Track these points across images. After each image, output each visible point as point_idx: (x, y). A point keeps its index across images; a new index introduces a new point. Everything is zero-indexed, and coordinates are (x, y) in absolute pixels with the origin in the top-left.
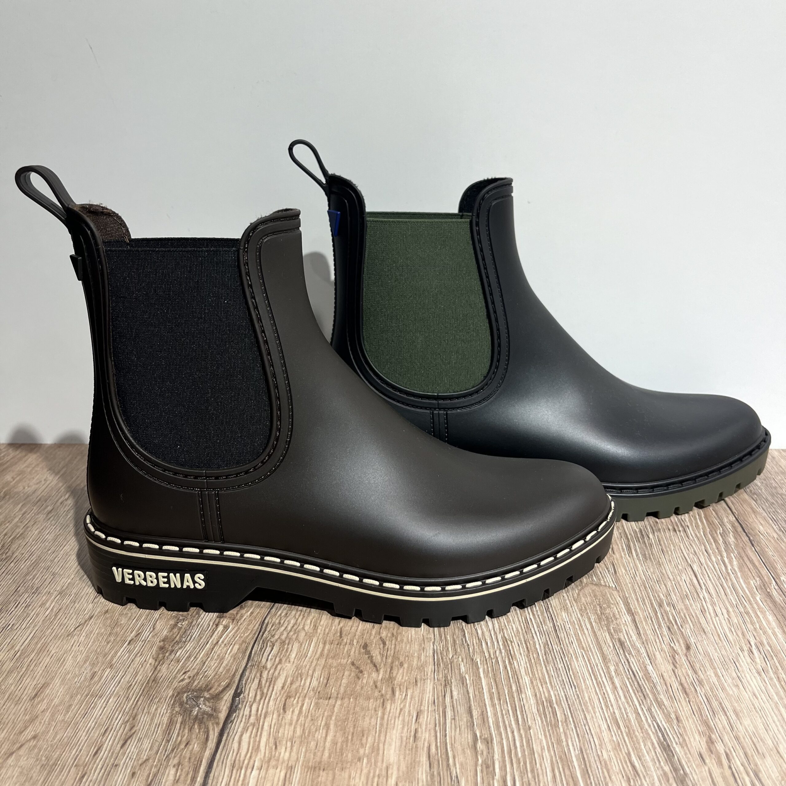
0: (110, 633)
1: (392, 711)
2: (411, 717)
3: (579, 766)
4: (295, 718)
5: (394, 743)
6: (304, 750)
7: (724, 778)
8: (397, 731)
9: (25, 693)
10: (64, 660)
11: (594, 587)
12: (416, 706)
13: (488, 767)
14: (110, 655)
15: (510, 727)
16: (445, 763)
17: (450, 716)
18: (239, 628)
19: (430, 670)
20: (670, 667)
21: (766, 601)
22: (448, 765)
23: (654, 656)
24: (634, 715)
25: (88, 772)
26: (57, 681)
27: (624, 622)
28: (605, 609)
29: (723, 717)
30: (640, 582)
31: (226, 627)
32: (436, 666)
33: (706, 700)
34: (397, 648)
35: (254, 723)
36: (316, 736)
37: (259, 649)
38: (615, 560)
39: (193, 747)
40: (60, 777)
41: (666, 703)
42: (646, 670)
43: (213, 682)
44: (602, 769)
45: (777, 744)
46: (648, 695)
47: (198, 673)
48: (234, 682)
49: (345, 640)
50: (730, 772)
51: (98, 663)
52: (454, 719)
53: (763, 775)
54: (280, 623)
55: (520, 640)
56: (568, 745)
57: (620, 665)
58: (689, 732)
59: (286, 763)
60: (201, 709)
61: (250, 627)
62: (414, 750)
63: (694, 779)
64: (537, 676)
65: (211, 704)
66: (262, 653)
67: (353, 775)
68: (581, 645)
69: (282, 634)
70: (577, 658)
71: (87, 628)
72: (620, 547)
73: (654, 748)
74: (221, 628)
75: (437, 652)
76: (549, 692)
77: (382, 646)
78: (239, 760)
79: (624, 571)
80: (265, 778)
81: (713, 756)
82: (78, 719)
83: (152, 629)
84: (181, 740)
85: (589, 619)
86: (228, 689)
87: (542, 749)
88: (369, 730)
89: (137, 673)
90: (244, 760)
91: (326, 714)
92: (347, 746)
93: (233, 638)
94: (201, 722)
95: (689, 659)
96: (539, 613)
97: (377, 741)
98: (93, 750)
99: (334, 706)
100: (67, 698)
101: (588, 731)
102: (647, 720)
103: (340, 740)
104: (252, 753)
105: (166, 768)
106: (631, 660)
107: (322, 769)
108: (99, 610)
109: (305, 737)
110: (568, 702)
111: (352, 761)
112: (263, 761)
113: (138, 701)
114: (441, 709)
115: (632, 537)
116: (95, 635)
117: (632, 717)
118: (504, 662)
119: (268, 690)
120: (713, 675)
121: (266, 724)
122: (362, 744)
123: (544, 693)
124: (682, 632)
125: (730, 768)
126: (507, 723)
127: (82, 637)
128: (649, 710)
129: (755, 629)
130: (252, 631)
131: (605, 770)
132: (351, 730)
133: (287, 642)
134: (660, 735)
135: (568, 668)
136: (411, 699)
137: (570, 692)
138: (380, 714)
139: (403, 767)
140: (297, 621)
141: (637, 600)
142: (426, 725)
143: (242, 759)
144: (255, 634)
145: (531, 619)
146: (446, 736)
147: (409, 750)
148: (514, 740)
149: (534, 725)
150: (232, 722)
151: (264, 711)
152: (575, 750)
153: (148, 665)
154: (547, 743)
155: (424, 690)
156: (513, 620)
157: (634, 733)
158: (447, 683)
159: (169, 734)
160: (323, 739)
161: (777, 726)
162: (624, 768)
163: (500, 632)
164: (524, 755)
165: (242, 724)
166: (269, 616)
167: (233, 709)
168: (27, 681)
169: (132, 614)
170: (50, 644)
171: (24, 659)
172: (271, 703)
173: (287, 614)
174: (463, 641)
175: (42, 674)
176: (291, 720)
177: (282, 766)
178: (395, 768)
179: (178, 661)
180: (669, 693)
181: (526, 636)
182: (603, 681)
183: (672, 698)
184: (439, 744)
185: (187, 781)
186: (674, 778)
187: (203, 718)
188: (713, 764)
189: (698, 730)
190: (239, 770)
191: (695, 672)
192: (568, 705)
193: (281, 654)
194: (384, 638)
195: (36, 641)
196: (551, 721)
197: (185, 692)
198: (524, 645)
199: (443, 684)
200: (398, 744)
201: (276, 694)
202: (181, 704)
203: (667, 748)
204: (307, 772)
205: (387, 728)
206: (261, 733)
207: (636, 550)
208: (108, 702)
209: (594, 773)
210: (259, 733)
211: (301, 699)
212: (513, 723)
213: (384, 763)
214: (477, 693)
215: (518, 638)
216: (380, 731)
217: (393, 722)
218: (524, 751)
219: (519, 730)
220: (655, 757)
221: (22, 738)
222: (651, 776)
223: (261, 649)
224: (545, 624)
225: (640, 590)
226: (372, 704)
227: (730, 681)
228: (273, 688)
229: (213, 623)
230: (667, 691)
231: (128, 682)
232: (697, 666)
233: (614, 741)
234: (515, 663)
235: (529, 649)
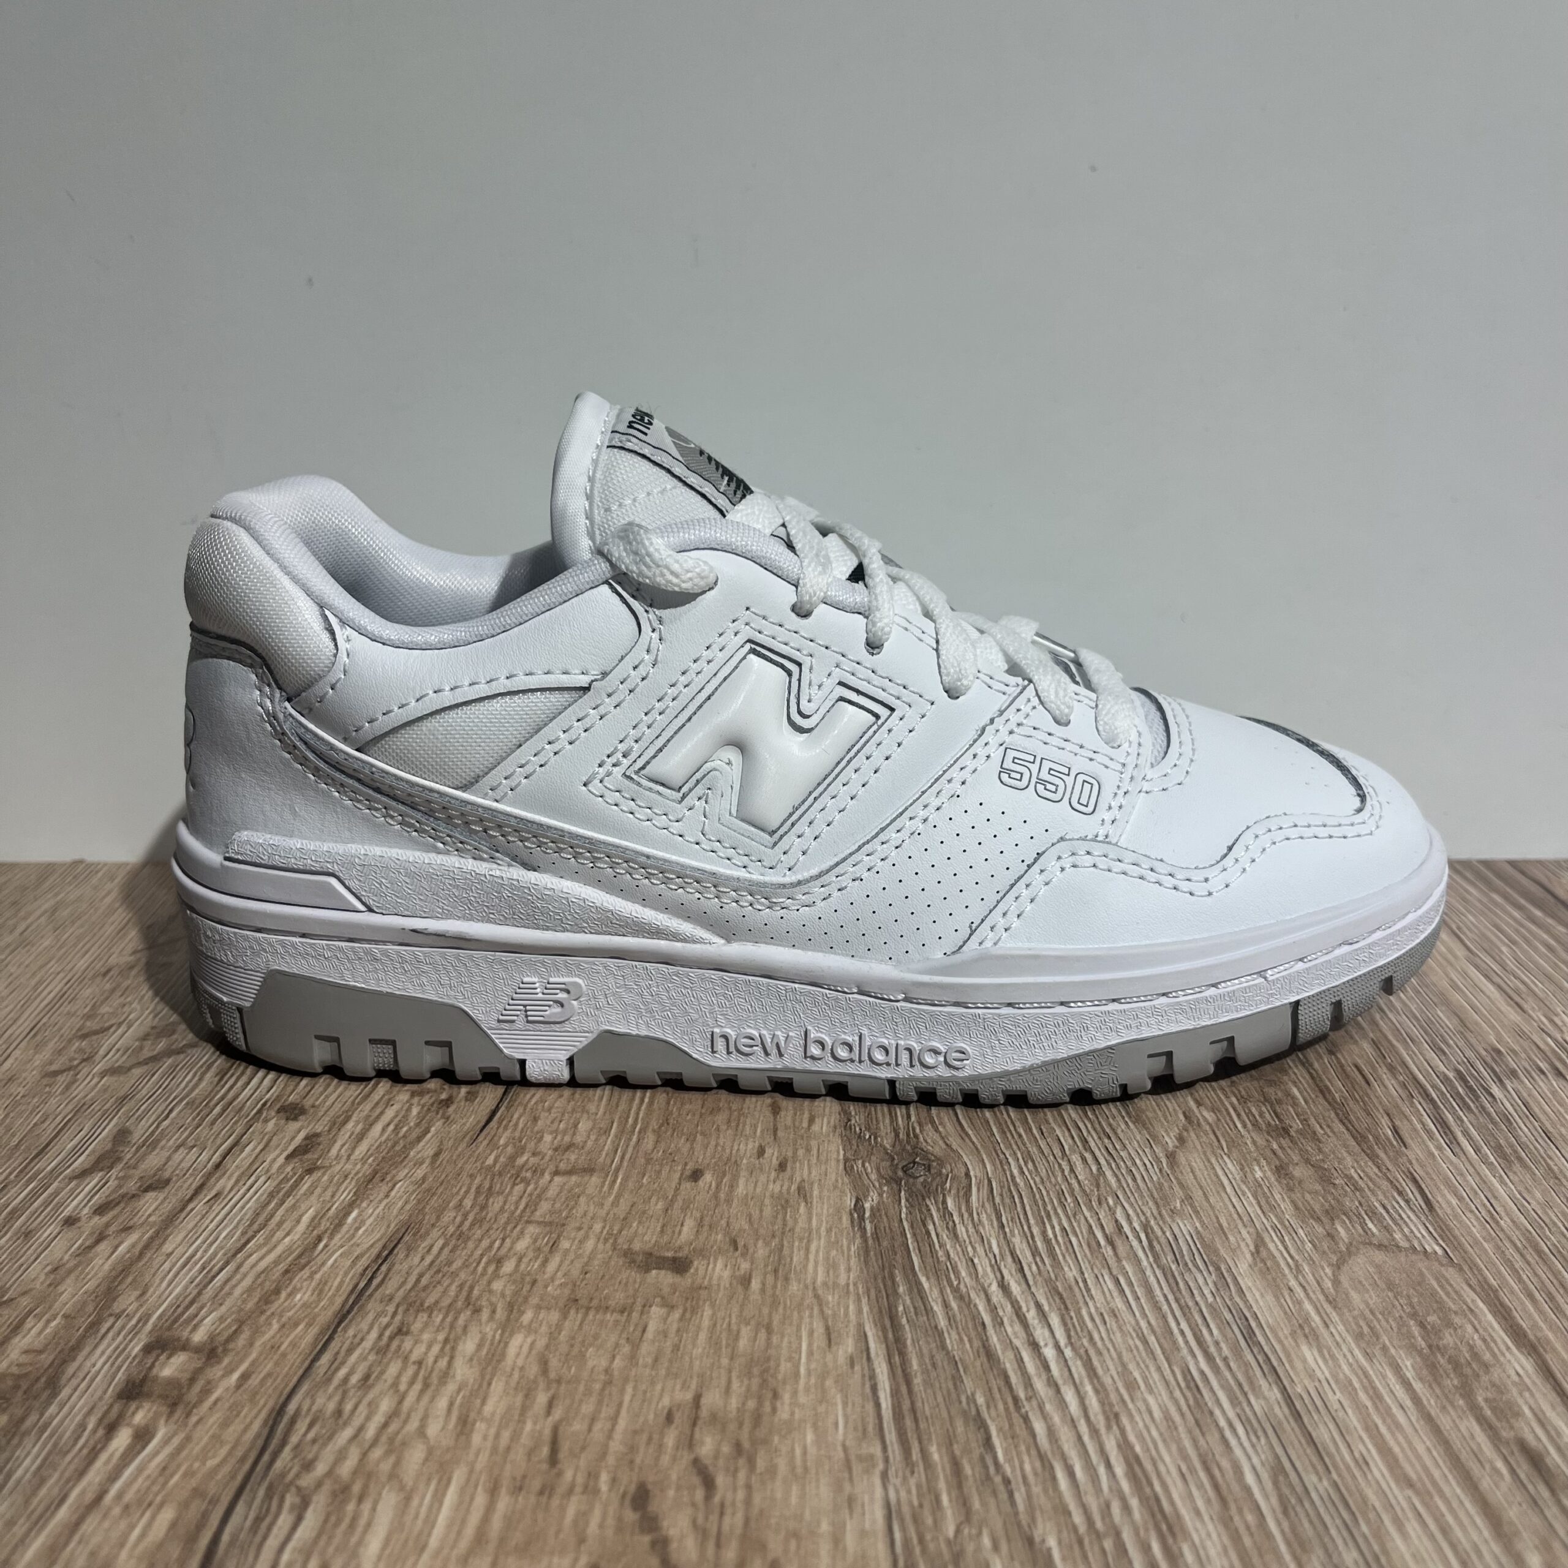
11: (1379, 1256)
18: (188, 1439)
27: (1515, 1378)
28: (1438, 1332)
30: (1516, 1236)
31: (142, 1436)
34: (757, 1499)
37: (248, 1523)
38: (1417, 1166)
49: (568, 1475)
54: (339, 1413)
55: (1185, 1458)
61: (231, 1433)
66: (258, 1539)
68: (1399, 1474)
69: (341, 1456)
72: (1419, 1126)
74: (122, 1439)
75: (899, 1511)
77: (700, 1494)
79: (1454, 1201)
85: (1397, 1369)
93: (161, 1480)
96: (1226, 1351)
115: (1442, 1093)
118: (1146, 1549)
130: (234, 1448)
133: (356, 1488)
140: (400, 1402)
141: (1531, 1296)
144: (243, 1460)
145: (1202, 1373)
156: (1145, 1380)
163: (1109, 1427)
166: (305, 1387)
173: (366, 1377)
174: (986, 1467)
181: (1202, 1442)
193: (330, 1538)
194: (707, 1462)
198: (1202, 1474)
207: (1466, 1134)
215: (1174, 1448)
223: (258, 1520)
224: (1253, 1389)
225: (1528, 1263)
229: (101, 1420)
234: (1186, 1549)
235: (1225, 1492)
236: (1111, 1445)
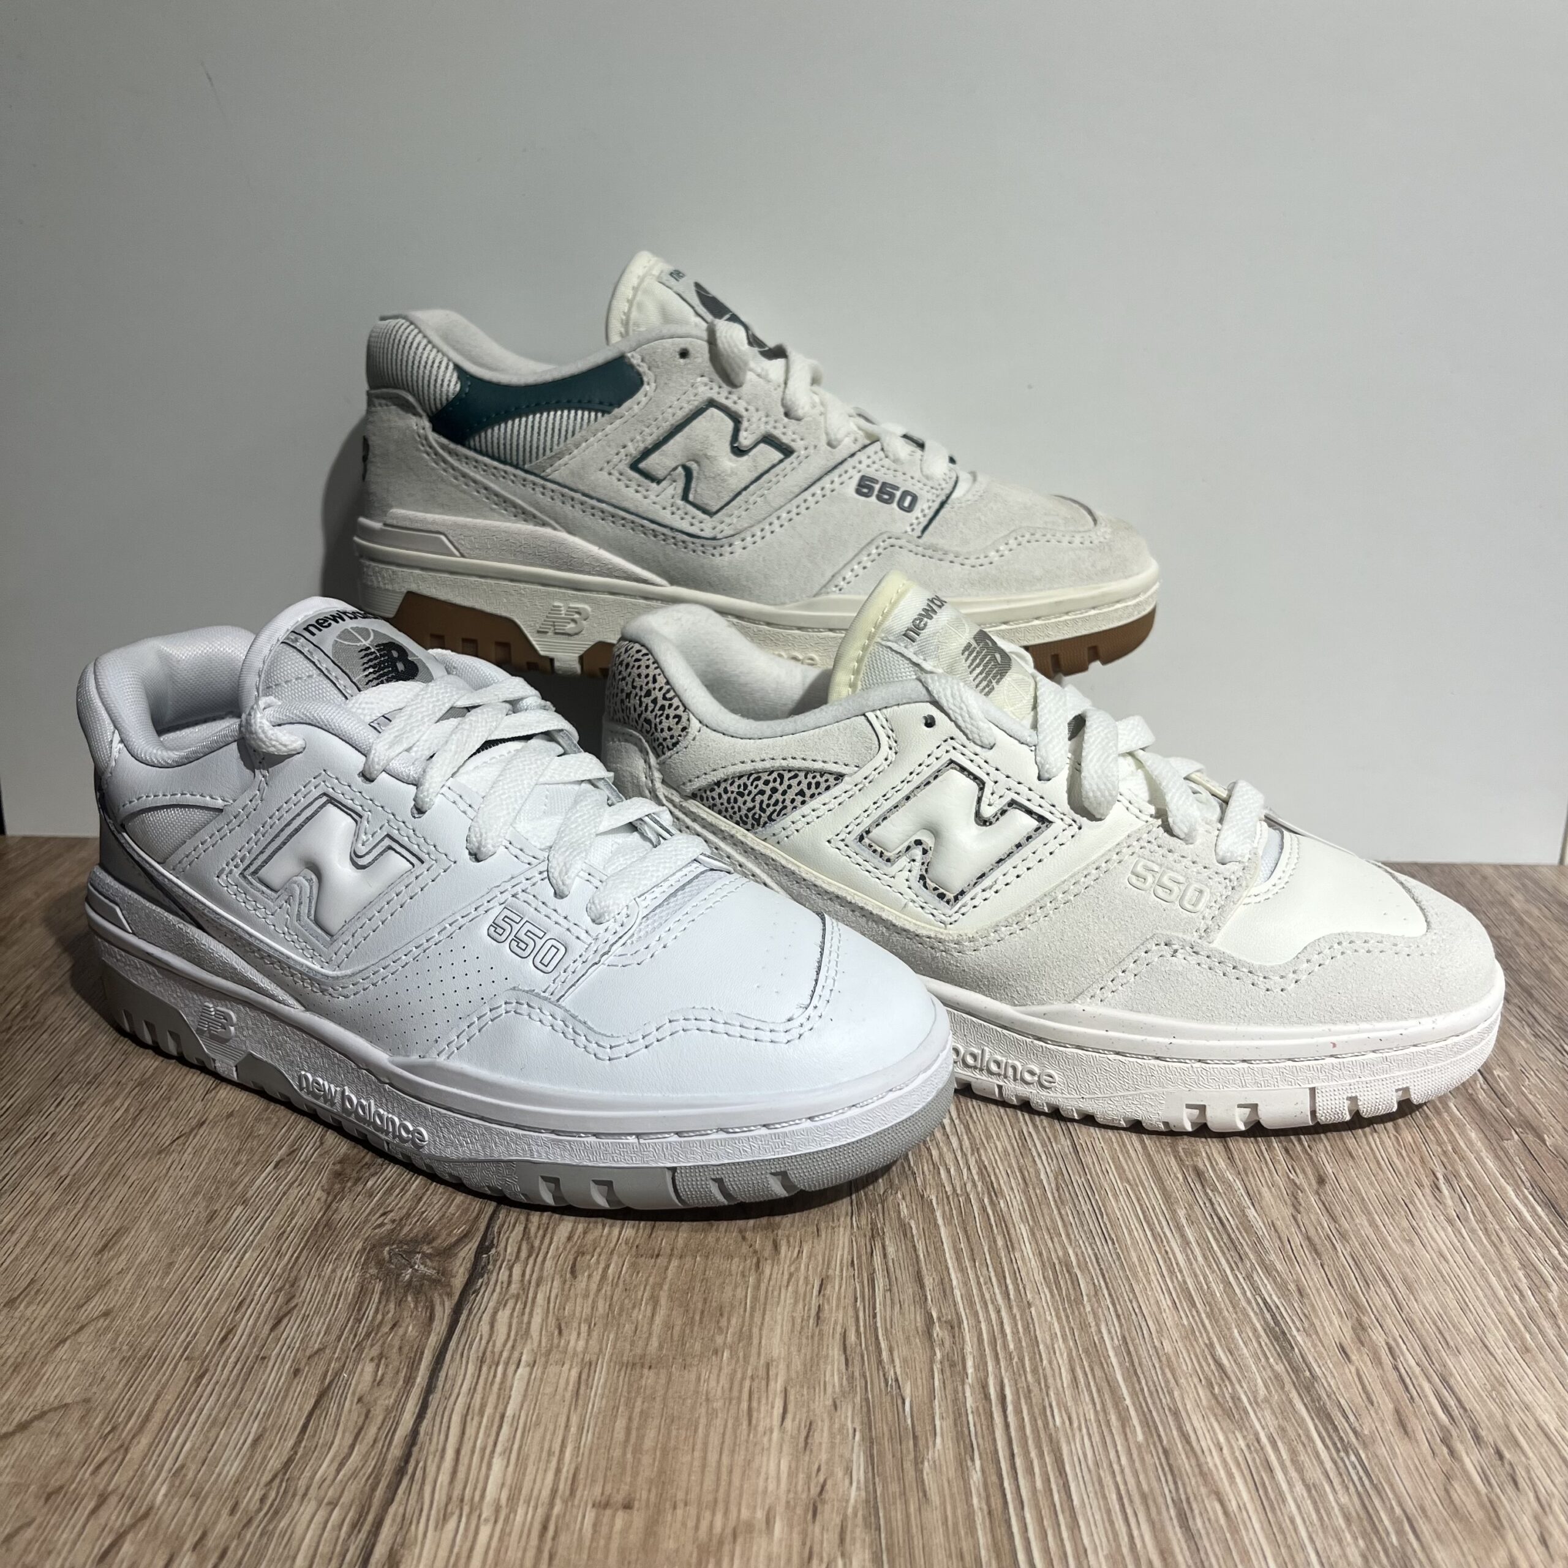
0: (239, 1149)
1: (774, 1276)
2: (809, 1287)
3: (1121, 1364)
4: (594, 1287)
5: (779, 1327)
6: (612, 1336)
7: (1385, 1385)
8: (784, 1307)
9: (84, 1243)
10: (155, 1191)
12: (819, 1269)
13: (953, 1365)
14: (242, 1185)
15: (993, 1303)
16: (873, 1359)
17: (881, 1286)
19: (844, 1212)
20: (1287, 1211)
21: (1465, 1108)
22: (880, 1362)
23: (1260, 1193)
24: (1221, 1286)
25: (212, 1369)
26: (144, 1225)
29: (1383, 1289)
32: (855, 1207)
33: (1352, 1263)
35: (518, 1294)
36: (634, 1315)
39: (406, 1332)
40: (158, 1377)
41: (1279, 1267)
42: (1244, 1215)
43: (437, 1229)
44: (1161, 1368)
45: (1483, 1332)
46: (1246, 1254)
47: (408, 1215)
48: (478, 1229)
50: (1395, 1374)
51: (220, 1196)
52: (890, 1290)
53: (1457, 1381)
55: (1010, 1166)
56: (1100, 1332)
57: (1196, 1208)
58: (1321, 1313)
59: (581, 1356)
60: (417, 1270)
62: (816, 1339)
63: (1330, 1386)
64: (1042, 1224)
65: (435, 1264)
67: (704, 1375)
68: (1123, 1176)
70: (1115, 1196)
71: (194, 1141)
73: (1258, 1338)
76: (1064, 1248)
78: (493, 1352)
80: (541, 1380)
81: (1365, 1350)
82: (188, 1284)
83: (318, 1143)
84: (383, 1318)
86: (467, 1240)
87: (1053, 1337)
88: (732, 1307)
89: (293, 1215)
90: (502, 1352)
91: (651, 1280)
92: (692, 1331)
94: (418, 1292)
95: (1323, 1198)
97: (747, 1324)
98: (218, 1335)
99: (667, 1268)
100: (164, 1252)
101: (1137, 1310)
102: (1244, 1293)
103: (679, 1322)
104: (515, 1340)
105: (358, 1361)
106: (1217, 1200)
107: (647, 1366)
108: (215, 1111)
109: (613, 1317)
110: (1099, 1266)
111: (702, 1355)
112: (536, 1354)
113: (298, 1258)
114: (865, 1275)
116: (212, 1151)
117: (1218, 1290)
118: (981, 1201)
119: (542, 1242)
120: (1366, 1223)
121: (540, 1296)
122: (720, 1328)
123: (1056, 1250)
124: (1311, 1158)
125: (1396, 1368)
126: (987, 1296)
127: (186, 1155)
128: (1249, 1277)
129: (1445, 1152)
131: (1167, 1371)
132: (700, 1305)
134: (1268, 1316)
135: (1098, 1212)
136: (810, 1258)
137: (1105, 1250)
138: (751, 1280)
139: (797, 1363)
142: (839, 1299)
143: (497, 1350)
146: (875, 1316)
147: (807, 1338)
148: (1002, 1323)
149: (1038, 1302)
150: (477, 1292)
151: (535, 1276)
152: (1112, 1339)
153: (314, 1201)
154: (1062, 1328)
155: (832, 1243)
157: (1221, 1313)
158: (875, 1234)
159: (359, 1310)
160: (646, 1320)
161: (1482, 1305)
162: (1201, 1367)
163: (973, 1154)
164: (1018, 1347)
165: (495, 1295)
167: (477, 1271)
168: (87, 1225)
169: (279, 1119)
170: (127, 1166)
171: (79, 1188)
172: (548, 1263)
174: (903, 1168)
175: (114, 1213)
176: (587, 1289)
177: (572, 1362)
178: (782, 1366)
179: (371, 1195)
180: (1287, 1252)
181: (1021, 1161)
182: (1164, 1233)
183: (1290, 1259)
184: (862, 1329)
185: (396, 1383)
186: (1294, 1383)
187: (422, 1285)
188: (1365, 1364)
189: (1338, 1310)
190: (493, 1368)
191: (1334, 1219)
192: (1101, 1269)
195: (99, 1160)
196: (1068, 1295)
197: (386, 1245)
198: (1018, 1173)
199: (869, 1234)
200: (787, 1328)
201: (558, 1248)
202: (380, 1264)
203: (1279, 1336)
204: (620, 1370)
205: (765, 1304)
206: (532, 1311)
208: (242, 1258)
209: (1147, 1374)
210: (527, 1310)
211: (603, 1257)
212: (999, 1297)
213: (762, 1358)
214: (931, 1250)
215: (1006, 1163)
216: (753, 1309)
217: (776, 1293)
218: (1020, 1341)
219: (1010, 1308)
220: (1259, 1351)
221: (83, 1316)
222: (1251, 1381)
224: (1056, 1141)
226: (736, 1265)
227: (1396, 1234)
228: (552, 1239)
230: (1282, 1249)
231: (279, 1227)
232: (1338, 1210)
233: (1183, 1325)
234: (1002, 1202)
235: (1028, 1181)
236: (972, 1162)
